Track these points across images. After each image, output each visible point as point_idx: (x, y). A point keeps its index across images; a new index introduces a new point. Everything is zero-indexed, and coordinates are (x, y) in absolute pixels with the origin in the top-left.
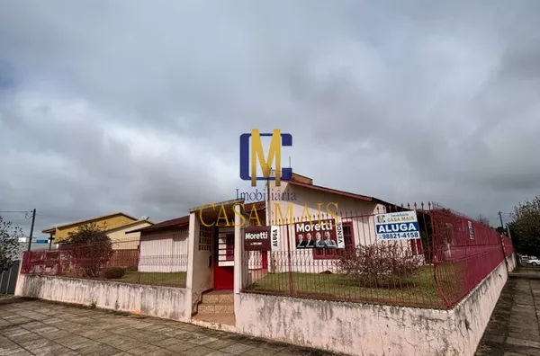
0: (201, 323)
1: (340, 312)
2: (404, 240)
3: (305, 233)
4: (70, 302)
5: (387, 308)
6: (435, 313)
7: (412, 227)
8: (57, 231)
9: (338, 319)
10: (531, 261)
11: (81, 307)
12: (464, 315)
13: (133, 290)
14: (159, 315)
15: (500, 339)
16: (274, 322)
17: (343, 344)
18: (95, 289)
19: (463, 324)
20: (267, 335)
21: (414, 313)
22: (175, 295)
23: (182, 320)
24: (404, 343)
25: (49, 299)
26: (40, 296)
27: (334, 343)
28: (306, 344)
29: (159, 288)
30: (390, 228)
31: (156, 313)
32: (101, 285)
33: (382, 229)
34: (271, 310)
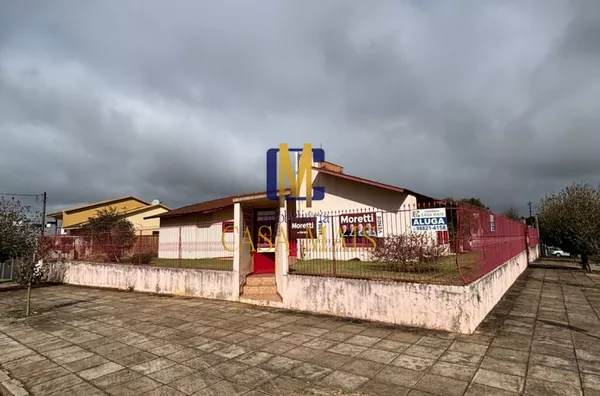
0: (249, 301)
1: (378, 289)
2: (434, 231)
3: (349, 224)
4: (102, 286)
5: (417, 285)
6: (454, 289)
7: (441, 221)
8: (65, 215)
9: (376, 295)
10: (555, 252)
11: (116, 290)
12: (477, 291)
13: (175, 274)
14: (205, 296)
15: (505, 312)
16: (319, 298)
17: (379, 313)
18: (131, 273)
19: (476, 297)
20: (312, 308)
21: (438, 289)
22: (222, 278)
23: (229, 299)
24: (428, 311)
25: (77, 283)
26: (66, 281)
27: (371, 313)
28: (347, 315)
29: (204, 271)
30: (423, 221)
31: (201, 293)
32: (139, 270)
33: (416, 222)
34: (316, 288)
